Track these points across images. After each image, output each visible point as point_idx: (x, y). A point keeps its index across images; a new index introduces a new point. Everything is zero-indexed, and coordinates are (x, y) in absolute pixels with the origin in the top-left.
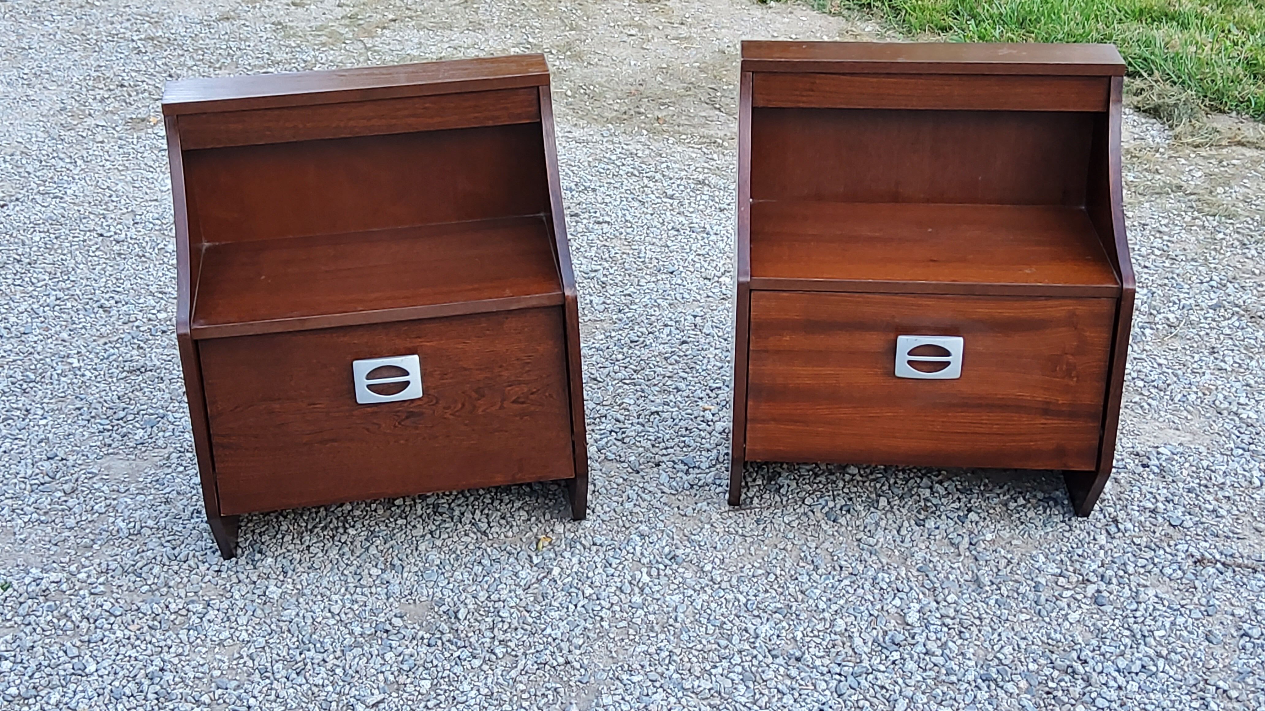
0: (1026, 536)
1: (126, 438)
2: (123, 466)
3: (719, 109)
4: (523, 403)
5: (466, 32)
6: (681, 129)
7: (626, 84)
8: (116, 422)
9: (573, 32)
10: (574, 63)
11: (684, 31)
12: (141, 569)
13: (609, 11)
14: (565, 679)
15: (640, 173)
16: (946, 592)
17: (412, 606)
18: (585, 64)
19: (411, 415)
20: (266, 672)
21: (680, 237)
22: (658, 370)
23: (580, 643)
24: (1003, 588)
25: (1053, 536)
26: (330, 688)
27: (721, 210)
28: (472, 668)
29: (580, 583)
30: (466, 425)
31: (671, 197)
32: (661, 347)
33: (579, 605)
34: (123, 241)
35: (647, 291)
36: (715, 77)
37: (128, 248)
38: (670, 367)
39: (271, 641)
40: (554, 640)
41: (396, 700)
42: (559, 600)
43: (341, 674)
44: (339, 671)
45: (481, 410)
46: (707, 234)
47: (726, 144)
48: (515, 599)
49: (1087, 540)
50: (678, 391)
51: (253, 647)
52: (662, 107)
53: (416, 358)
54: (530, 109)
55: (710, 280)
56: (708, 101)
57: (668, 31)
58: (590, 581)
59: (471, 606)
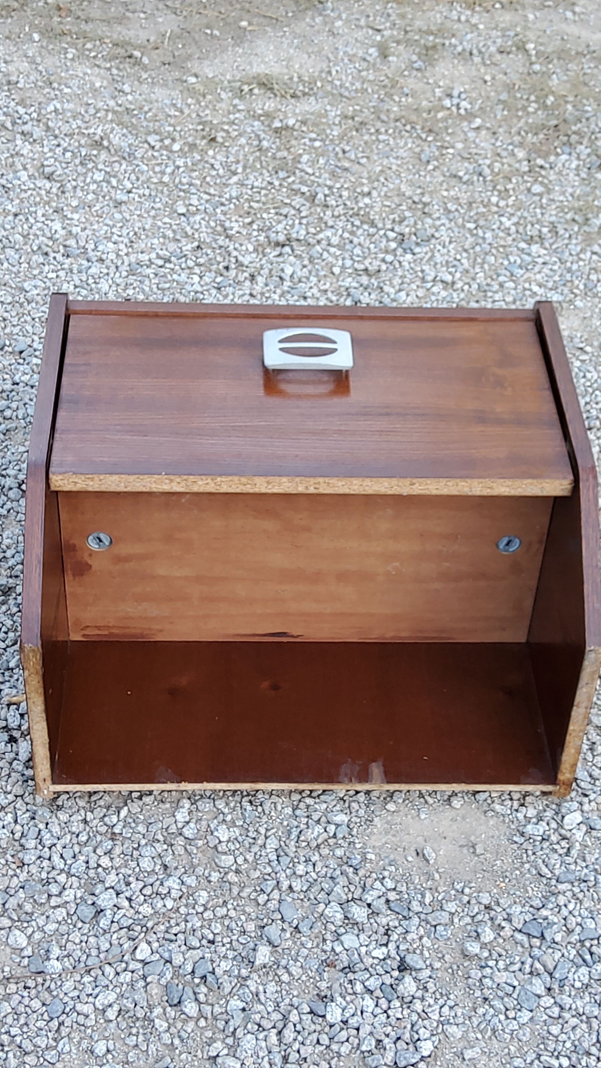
6: (87, 27)
21: (46, 268)
27: (118, 204)
31: (50, 177)
46: (88, 261)
47: (145, 60)
49: (586, 1045)
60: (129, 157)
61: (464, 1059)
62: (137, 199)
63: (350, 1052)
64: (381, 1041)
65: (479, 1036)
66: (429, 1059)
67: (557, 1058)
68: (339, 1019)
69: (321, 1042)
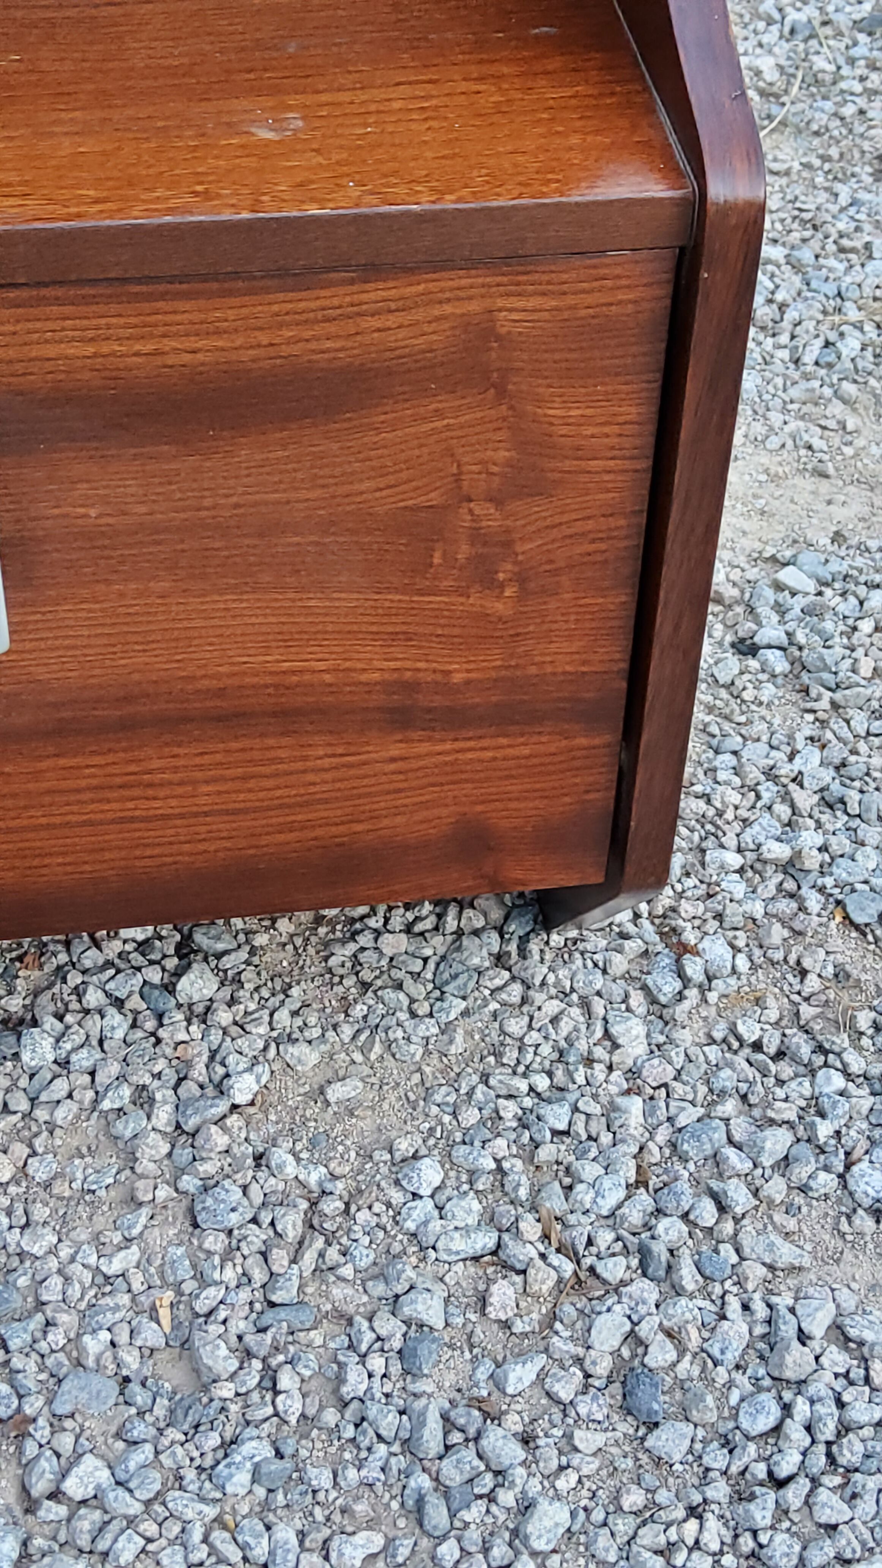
0: (378, 1049)
16: (66, 1442)
24: (286, 1380)
25: (470, 1034)
49: (582, 1045)
61: (327, 1103)
63: (78, 1117)
64: (144, 1087)
65: (358, 1057)
66: (252, 1110)
67: (525, 1075)
68: (51, 1057)
69: (12, 1107)
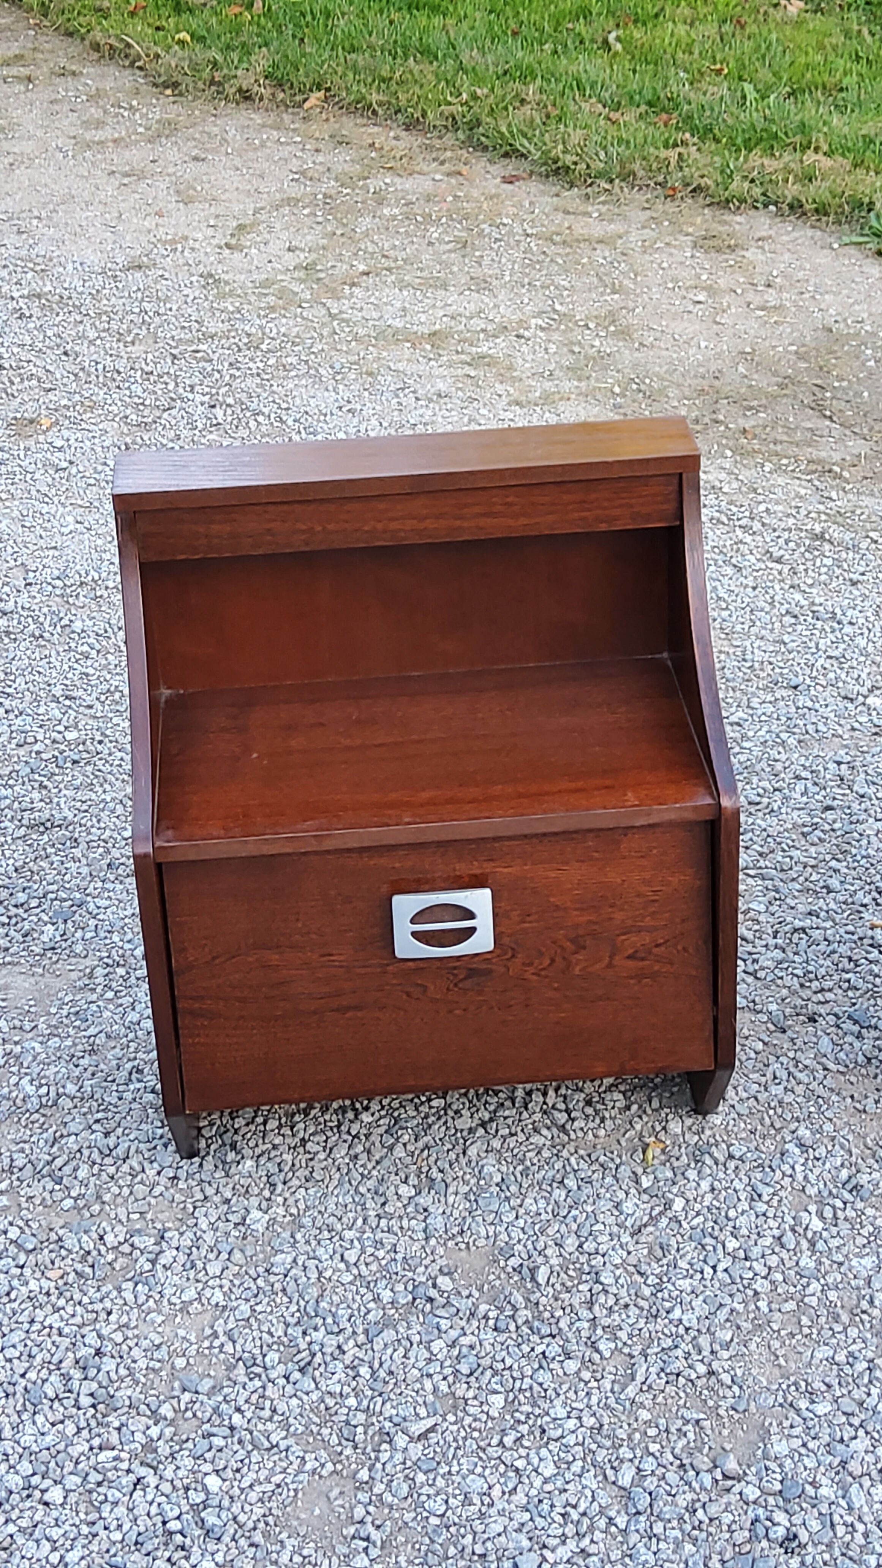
1: (29, 938)
2: (27, 985)
3: (830, 418)
4: (643, 959)
5: (467, 293)
6: (779, 448)
7: (695, 376)
8: (14, 911)
9: (616, 296)
10: (621, 344)
11: (771, 297)
12: (60, 1169)
13: (665, 265)
14: (711, 1403)
15: (729, 519)
17: (464, 1254)
18: (636, 345)
19: (472, 973)
20: (254, 1364)
21: (799, 627)
22: (796, 853)
23: (728, 1338)
26: (352, 1402)
27: (854, 583)
28: (565, 1374)
29: (717, 1227)
30: (556, 989)
31: (779, 561)
32: (795, 814)
33: (720, 1268)
34: (12, 612)
35: (763, 718)
36: (821, 368)
37: (20, 623)
38: (813, 849)
39: (259, 1308)
40: (687, 1329)
41: (455, 1428)
42: (689, 1257)
43: (368, 1377)
44: (364, 1371)
45: (577, 969)
46: (839, 623)
47: (846, 474)
48: (620, 1251)
50: (830, 891)
51: (232, 1318)
52: (748, 413)
53: (487, 892)
54: (665, 507)
55: (852, 700)
56: (813, 405)
57: (750, 296)
58: (731, 1224)
59: (554, 1261)
60: (856, 548)
62: (871, 580)
